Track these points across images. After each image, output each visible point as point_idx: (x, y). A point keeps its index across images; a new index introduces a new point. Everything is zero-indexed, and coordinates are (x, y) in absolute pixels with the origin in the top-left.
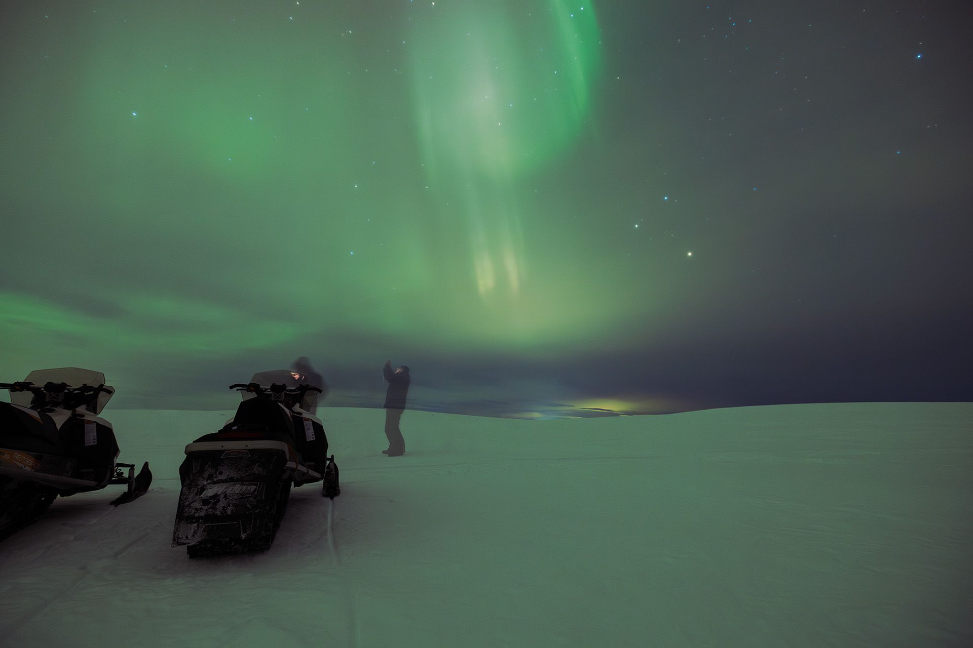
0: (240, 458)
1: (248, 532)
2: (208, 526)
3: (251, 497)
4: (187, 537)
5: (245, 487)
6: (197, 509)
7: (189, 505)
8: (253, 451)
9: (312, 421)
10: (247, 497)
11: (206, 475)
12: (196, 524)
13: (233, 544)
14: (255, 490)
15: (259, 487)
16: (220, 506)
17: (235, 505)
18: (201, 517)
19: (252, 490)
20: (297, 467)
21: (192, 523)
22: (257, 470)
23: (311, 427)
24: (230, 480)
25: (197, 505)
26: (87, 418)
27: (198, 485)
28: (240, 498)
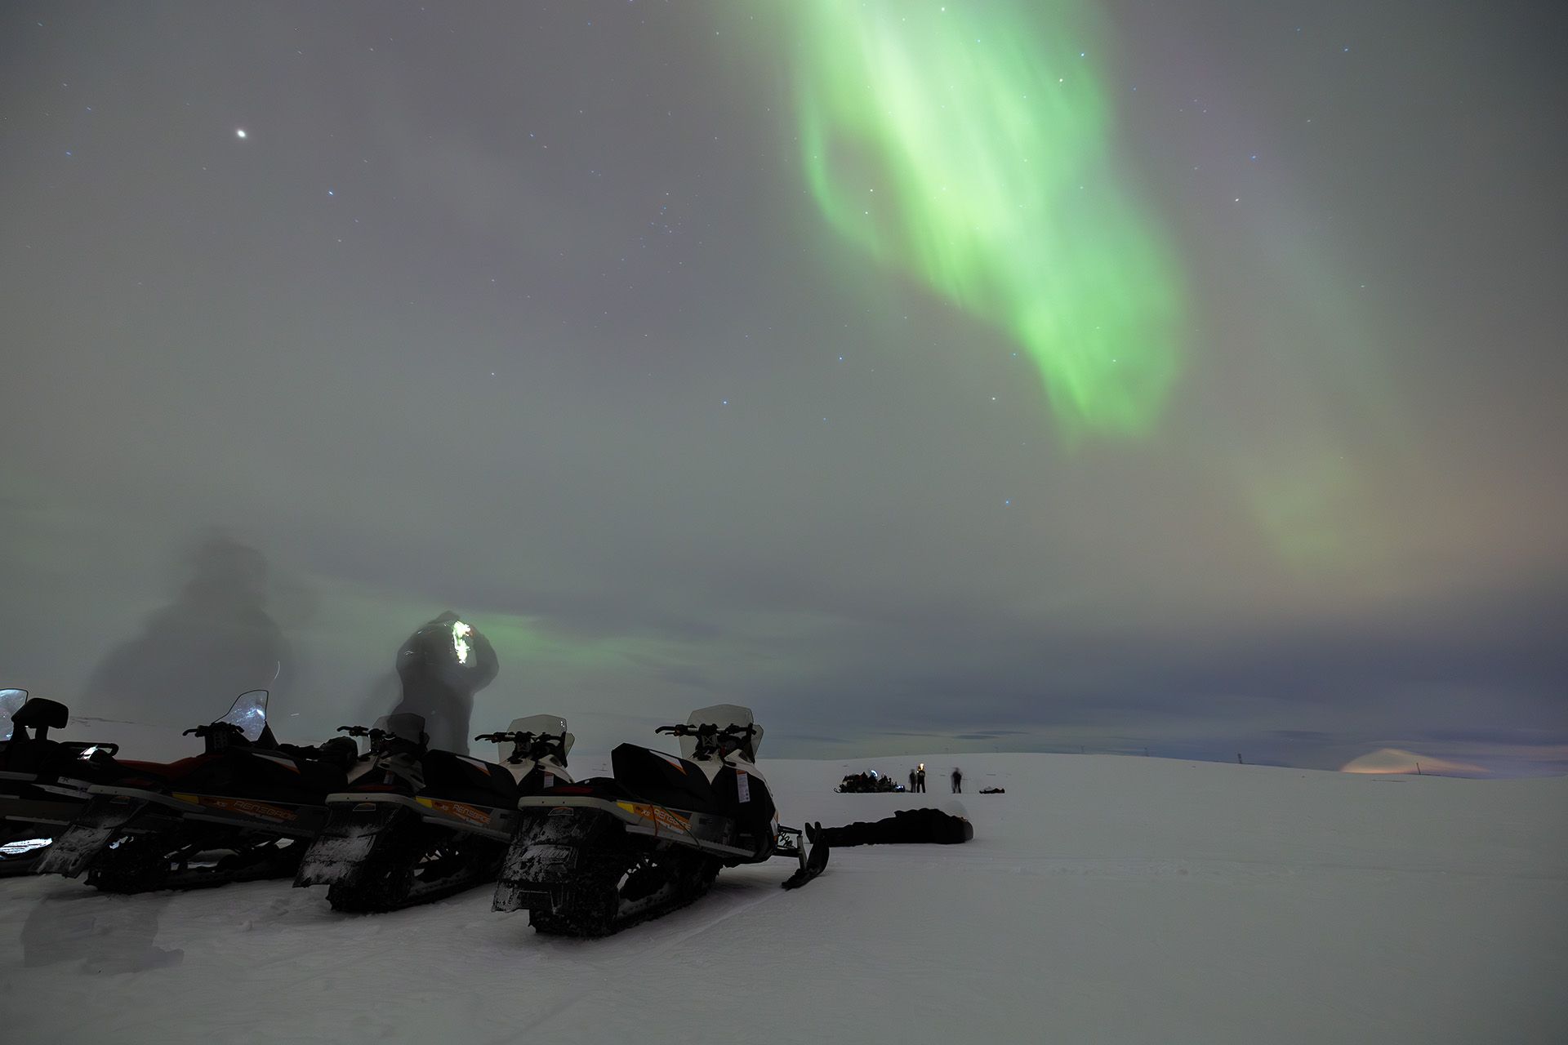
0: (564, 817)
1: (559, 906)
2: (522, 893)
3: (561, 864)
4: (504, 903)
5: (558, 851)
6: (514, 872)
7: (510, 868)
8: (577, 809)
9: (748, 774)
10: (558, 864)
11: (532, 835)
12: (511, 889)
13: (568, 922)
14: (567, 856)
15: (572, 853)
16: (533, 871)
17: (547, 872)
18: (515, 882)
19: (564, 856)
20: (656, 833)
21: (509, 887)
22: (575, 832)
23: (746, 782)
24: (548, 842)
25: (516, 867)
26: (548, 770)
27: (523, 845)
28: (552, 864)
